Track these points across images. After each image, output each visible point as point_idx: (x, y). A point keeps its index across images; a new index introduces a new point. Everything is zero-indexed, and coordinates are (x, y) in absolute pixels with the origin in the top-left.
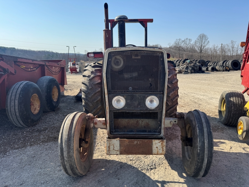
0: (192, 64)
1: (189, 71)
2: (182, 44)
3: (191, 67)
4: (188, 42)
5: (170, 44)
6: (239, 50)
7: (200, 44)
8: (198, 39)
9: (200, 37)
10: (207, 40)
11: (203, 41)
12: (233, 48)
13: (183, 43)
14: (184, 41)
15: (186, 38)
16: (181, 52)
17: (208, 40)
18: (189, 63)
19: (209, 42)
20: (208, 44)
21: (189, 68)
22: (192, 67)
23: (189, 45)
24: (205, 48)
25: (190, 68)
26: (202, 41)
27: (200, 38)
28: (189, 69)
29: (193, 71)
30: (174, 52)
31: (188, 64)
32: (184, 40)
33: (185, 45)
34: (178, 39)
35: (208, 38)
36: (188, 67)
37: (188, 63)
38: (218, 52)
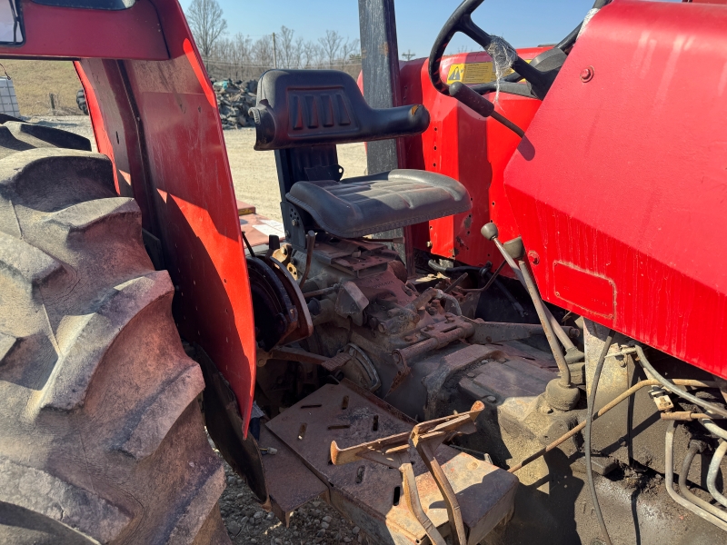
0: (238, 97)
1: (230, 119)
3: (234, 104)
6: (302, 56)
7: (200, 28)
9: (199, 5)
10: (219, 16)
11: (210, 20)
12: (288, 47)
17: (223, 17)
18: (227, 92)
19: (225, 23)
20: (225, 30)
21: (230, 110)
22: (238, 107)
24: (216, 40)
25: (233, 109)
26: (205, 18)
27: (199, 9)
28: (230, 113)
29: (243, 120)
31: (223, 94)
35: (221, 11)
36: (225, 104)
37: (223, 90)
38: (253, 56)
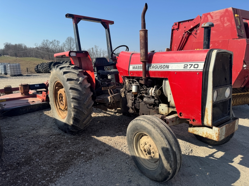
2: (50, 46)
4: (56, 44)
5: (36, 45)
7: (69, 47)
8: (67, 42)
11: (72, 44)
13: (51, 44)
14: (52, 43)
15: (54, 40)
16: (50, 53)
23: (57, 47)
26: (70, 44)
27: (69, 41)
30: (42, 53)
32: (52, 41)
33: (53, 46)
34: (45, 40)
